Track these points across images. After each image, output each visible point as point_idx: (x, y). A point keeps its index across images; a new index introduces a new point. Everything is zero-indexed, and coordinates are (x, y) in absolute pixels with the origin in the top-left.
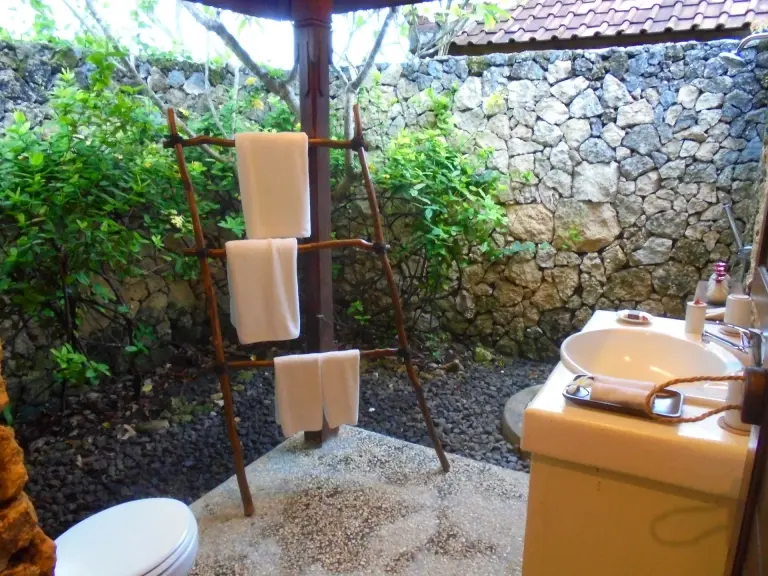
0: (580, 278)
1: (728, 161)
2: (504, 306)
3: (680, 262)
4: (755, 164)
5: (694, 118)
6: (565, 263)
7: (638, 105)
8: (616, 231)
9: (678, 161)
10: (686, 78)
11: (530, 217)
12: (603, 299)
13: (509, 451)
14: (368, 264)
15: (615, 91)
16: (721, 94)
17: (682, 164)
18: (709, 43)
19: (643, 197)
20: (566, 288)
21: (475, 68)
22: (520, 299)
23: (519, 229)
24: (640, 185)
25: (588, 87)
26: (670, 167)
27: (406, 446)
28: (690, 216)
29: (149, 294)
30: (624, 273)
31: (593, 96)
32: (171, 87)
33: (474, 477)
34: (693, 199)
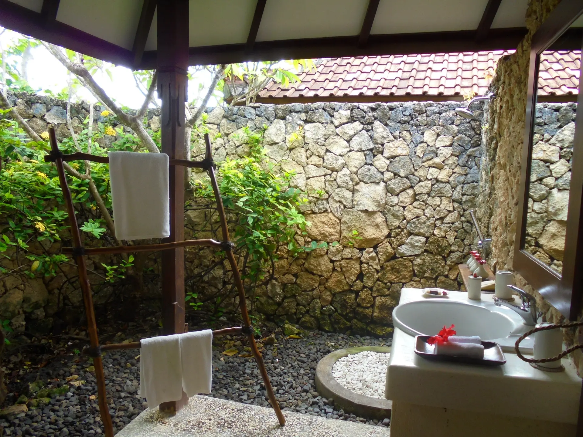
0: (361, 267)
1: (458, 182)
2: (305, 291)
3: (432, 253)
4: (476, 184)
5: (435, 152)
6: (350, 256)
7: (398, 143)
8: (386, 232)
9: (426, 181)
10: (428, 125)
11: (323, 223)
12: (379, 282)
13: (325, 404)
14: (196, 262)
15: (381, 132)
16: (451, 137)
17: (429, 184)
18: (441, 103)
19: (404, 207)
20: (351, 275)
21: (280, 113)
22: (317, 285)
23: (315, 232)
24: (401, 199)
25: (363, 129)
26: (421, 186)
27: (246, 408)
28: (436, 220)
29: (6, 291)
30: (393, 262)
31: (367, 135)
32: (34, 116)
33: (305, 428)
34: (438, 208)
